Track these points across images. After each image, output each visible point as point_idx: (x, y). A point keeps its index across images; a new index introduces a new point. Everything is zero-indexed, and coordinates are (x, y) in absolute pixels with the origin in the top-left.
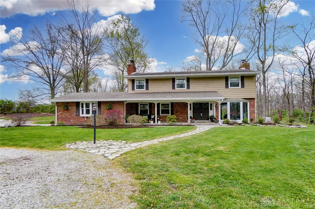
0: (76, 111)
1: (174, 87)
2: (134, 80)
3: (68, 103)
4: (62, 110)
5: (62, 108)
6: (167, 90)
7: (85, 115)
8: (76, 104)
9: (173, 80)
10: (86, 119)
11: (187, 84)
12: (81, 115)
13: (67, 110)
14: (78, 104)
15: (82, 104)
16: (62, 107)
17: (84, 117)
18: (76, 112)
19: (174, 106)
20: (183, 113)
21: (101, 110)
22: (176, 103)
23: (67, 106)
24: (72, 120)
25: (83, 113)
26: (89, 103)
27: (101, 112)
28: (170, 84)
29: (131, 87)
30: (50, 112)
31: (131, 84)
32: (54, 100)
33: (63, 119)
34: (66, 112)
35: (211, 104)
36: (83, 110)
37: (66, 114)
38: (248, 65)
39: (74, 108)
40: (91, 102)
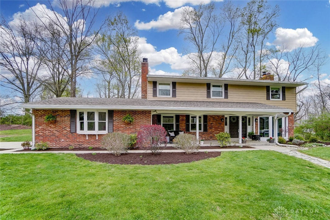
0: (70, 124)
1: (208, 96)
2: (156, 82)
3: (55, 111)
4: (44, 122)
5: (44, 119)
6: (201, 99)
7: (86, 132)
8: (69, 114)
9: (208, 86)
10: (87, 138)
11: (225, 92)
12: (79, 132)
13: (55, 122)
14: (73, 112)
15: (81, 114)
16: (45, 117)
17: (85, 135)
18: (70, 126)
19: (208, 120)
20: (219, 129)
21: (113, 125)
22: (211, 116)
23: (53, 117)
24: (63, 140)
25: (82, 128)
26: (94, 112)
27: (113, 127)
28: (204, 90)
29: (152, 92)
30: (24, 124)
31: (152, 87)
32: (30, 106)
33: (45, 138)
34: (53, 126)
35: (249, 119)
36: (82, 124)
37: (53, 130)
38: (273, 77)
39: (67, 120)
40: (97, 110)
